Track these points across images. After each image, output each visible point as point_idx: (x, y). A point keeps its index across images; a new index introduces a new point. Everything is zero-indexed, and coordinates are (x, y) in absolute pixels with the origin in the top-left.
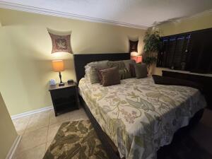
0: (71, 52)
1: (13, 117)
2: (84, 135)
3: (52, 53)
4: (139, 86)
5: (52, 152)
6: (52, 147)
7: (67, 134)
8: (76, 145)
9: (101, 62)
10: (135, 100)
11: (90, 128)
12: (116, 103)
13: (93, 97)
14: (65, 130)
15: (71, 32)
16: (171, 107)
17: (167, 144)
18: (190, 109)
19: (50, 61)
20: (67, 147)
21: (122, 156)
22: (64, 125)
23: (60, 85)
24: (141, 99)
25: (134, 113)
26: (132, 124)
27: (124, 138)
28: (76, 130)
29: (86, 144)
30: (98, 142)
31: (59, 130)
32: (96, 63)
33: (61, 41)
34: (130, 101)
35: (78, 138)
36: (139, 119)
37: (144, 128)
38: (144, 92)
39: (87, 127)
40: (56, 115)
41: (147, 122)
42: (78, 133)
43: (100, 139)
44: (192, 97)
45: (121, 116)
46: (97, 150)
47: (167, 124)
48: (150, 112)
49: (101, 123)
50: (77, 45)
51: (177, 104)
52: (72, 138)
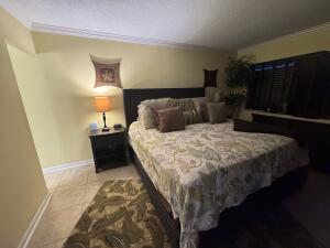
0: (120, 86)
1: (45, 171)
2: (133, 198)
3: (96, 86)
4: (210, 133)
5: (90, 215)
6: (90, 209)
7: (109, 195)
8: (121, 208)
9: (160, 100)
10: (198, 148)
11: (142, 189)
12: (173, 151)
13: (145, 145)
14: (107, 190)
15: (120, 60)
16: (245, 158)
17: (235, 205)
18: (276, 164)
19: (93, 98)
20: (110, 210)
21: (175, 216)
22: (106, 184)
23: (104, 130)
24: (207, 148)
25: (193, 162)
26: (188, 175)
27: (178, 190)
28: (123, 191)
29: (133, 208)
30: (150, 207)
31: (100, 190)
32: (153, 101)
33: (107, 71)
34: (191, 150)
35: (125, 200)
36: (198, 169)
37: (202, 178)
38: (214, 140)
39: (138, 188)
40: (97, 172)
41: (207, 172)
42: (124, 195)
43: (153, 202)
44: (280, 148)
45: (177, 166)
46: (148, 215)
47: (237, 179)
48: (213, 162)
49: (154, 179)
50: (129, 77)
51: (255, 155)
52: (117, 200)
